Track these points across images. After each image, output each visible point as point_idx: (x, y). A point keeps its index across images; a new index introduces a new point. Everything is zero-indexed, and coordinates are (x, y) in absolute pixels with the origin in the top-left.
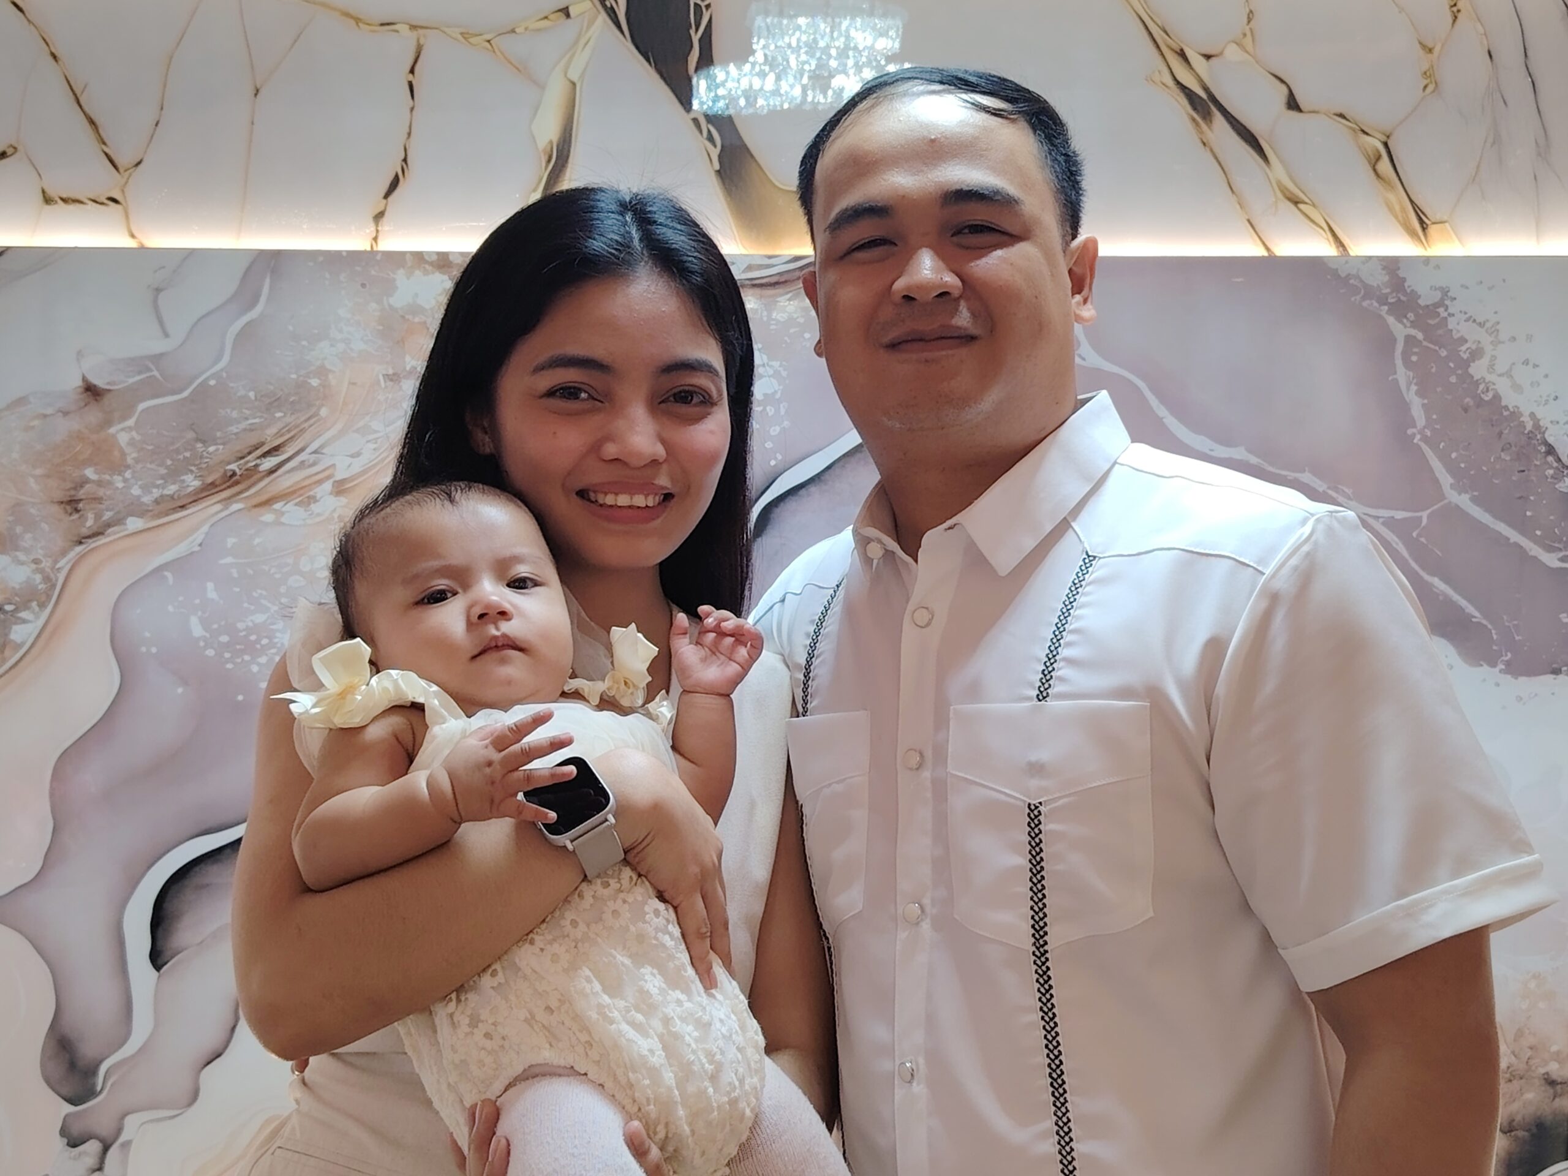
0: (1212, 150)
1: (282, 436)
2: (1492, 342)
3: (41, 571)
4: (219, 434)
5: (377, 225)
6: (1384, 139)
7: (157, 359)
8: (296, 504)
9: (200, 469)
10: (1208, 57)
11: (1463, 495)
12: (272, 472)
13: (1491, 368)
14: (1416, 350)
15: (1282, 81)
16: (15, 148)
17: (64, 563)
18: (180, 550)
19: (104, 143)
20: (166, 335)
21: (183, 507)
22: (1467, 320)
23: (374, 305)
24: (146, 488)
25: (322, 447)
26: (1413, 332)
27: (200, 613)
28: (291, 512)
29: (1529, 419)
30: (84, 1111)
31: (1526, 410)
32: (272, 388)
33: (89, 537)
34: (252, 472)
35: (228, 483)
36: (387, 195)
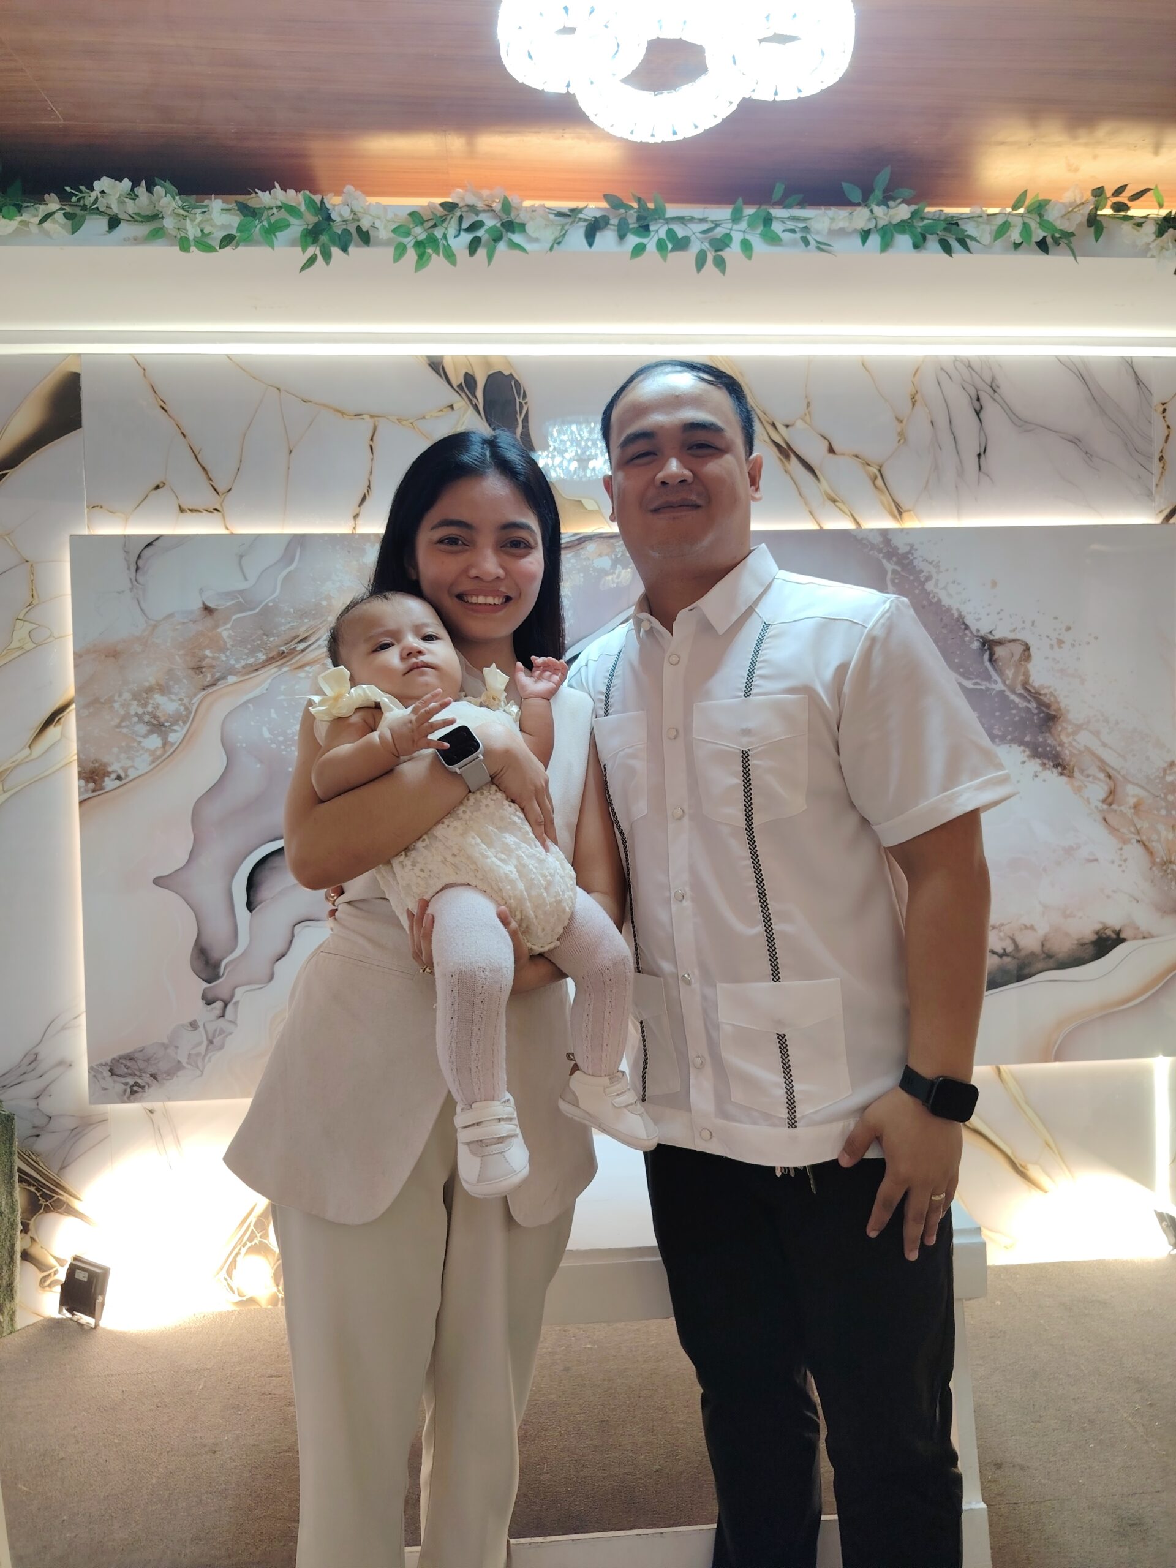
0: (790, 475)
1: (308, 631)
2: (936, 572)
3: (184, 705)
4: (275, 631)
5: (355, 521)
6: (878, 467)
7: (241, 592)
9: (265, 650)
10: (787, 426)
12: (303, 650)
13: (936, 585)
14: (898, 577)
15: (825, 438)
16: (164, 484)
17: (196, 700)
18: (256, 692)
19: (211, 480)
20: (246, 579)
21: (257, 670)
22: (923, 560)
23: (355, 563)
24: (237, 660)
26: (896, 567)
27: (268, 725)
29: (956, 611)
30: (214, 986)
31: (954, 607)
32: (302, 606)
33: (208, 686)
34: (293, 651)
35: (281, 656)
36: (360, 504)
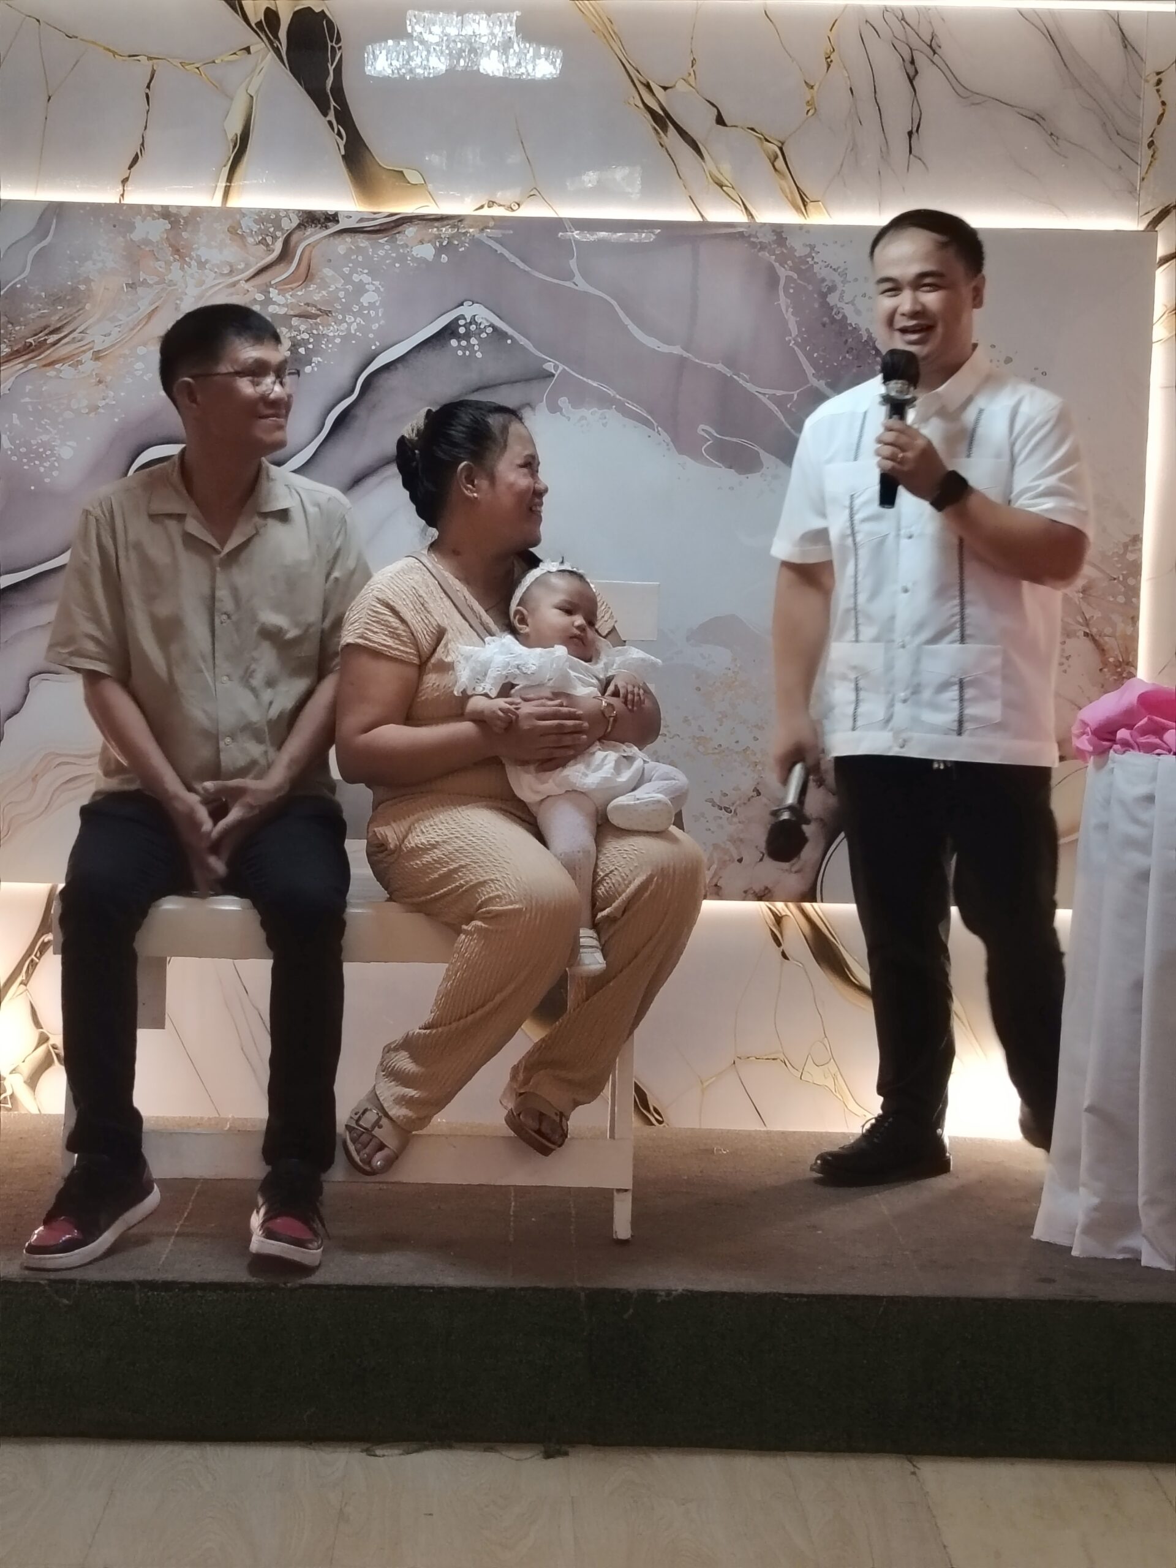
0: (666, 149)
1: (62, 321)
2: (842, 282)
4: (22, 319)
5: (124, 186)
6: (780, 145)
8: (69, 366)
9: (10, 341)
10: (665, 88)
11: (821, 381)
12: (54, 344)
13: (841, 298)
14: (792, 285)
15: (714, 105)
22: (826, 267)
23: (121, 239)
25: (86, 329)
26: (791, 273)
27: (8, 433)
28: (66, 370)
29: (865, 333)
31: (863, 326)
32: (56, 290)
34: (41, 346)
35: (26, 351)
36: (130, 167)
